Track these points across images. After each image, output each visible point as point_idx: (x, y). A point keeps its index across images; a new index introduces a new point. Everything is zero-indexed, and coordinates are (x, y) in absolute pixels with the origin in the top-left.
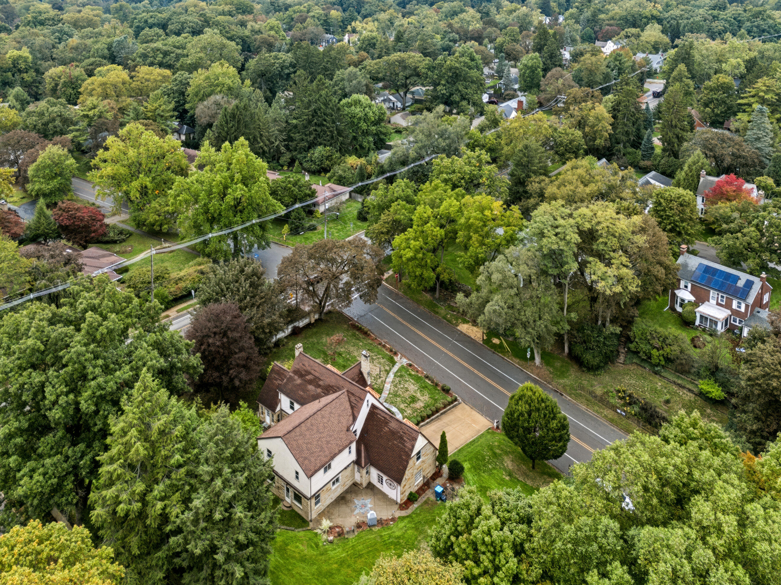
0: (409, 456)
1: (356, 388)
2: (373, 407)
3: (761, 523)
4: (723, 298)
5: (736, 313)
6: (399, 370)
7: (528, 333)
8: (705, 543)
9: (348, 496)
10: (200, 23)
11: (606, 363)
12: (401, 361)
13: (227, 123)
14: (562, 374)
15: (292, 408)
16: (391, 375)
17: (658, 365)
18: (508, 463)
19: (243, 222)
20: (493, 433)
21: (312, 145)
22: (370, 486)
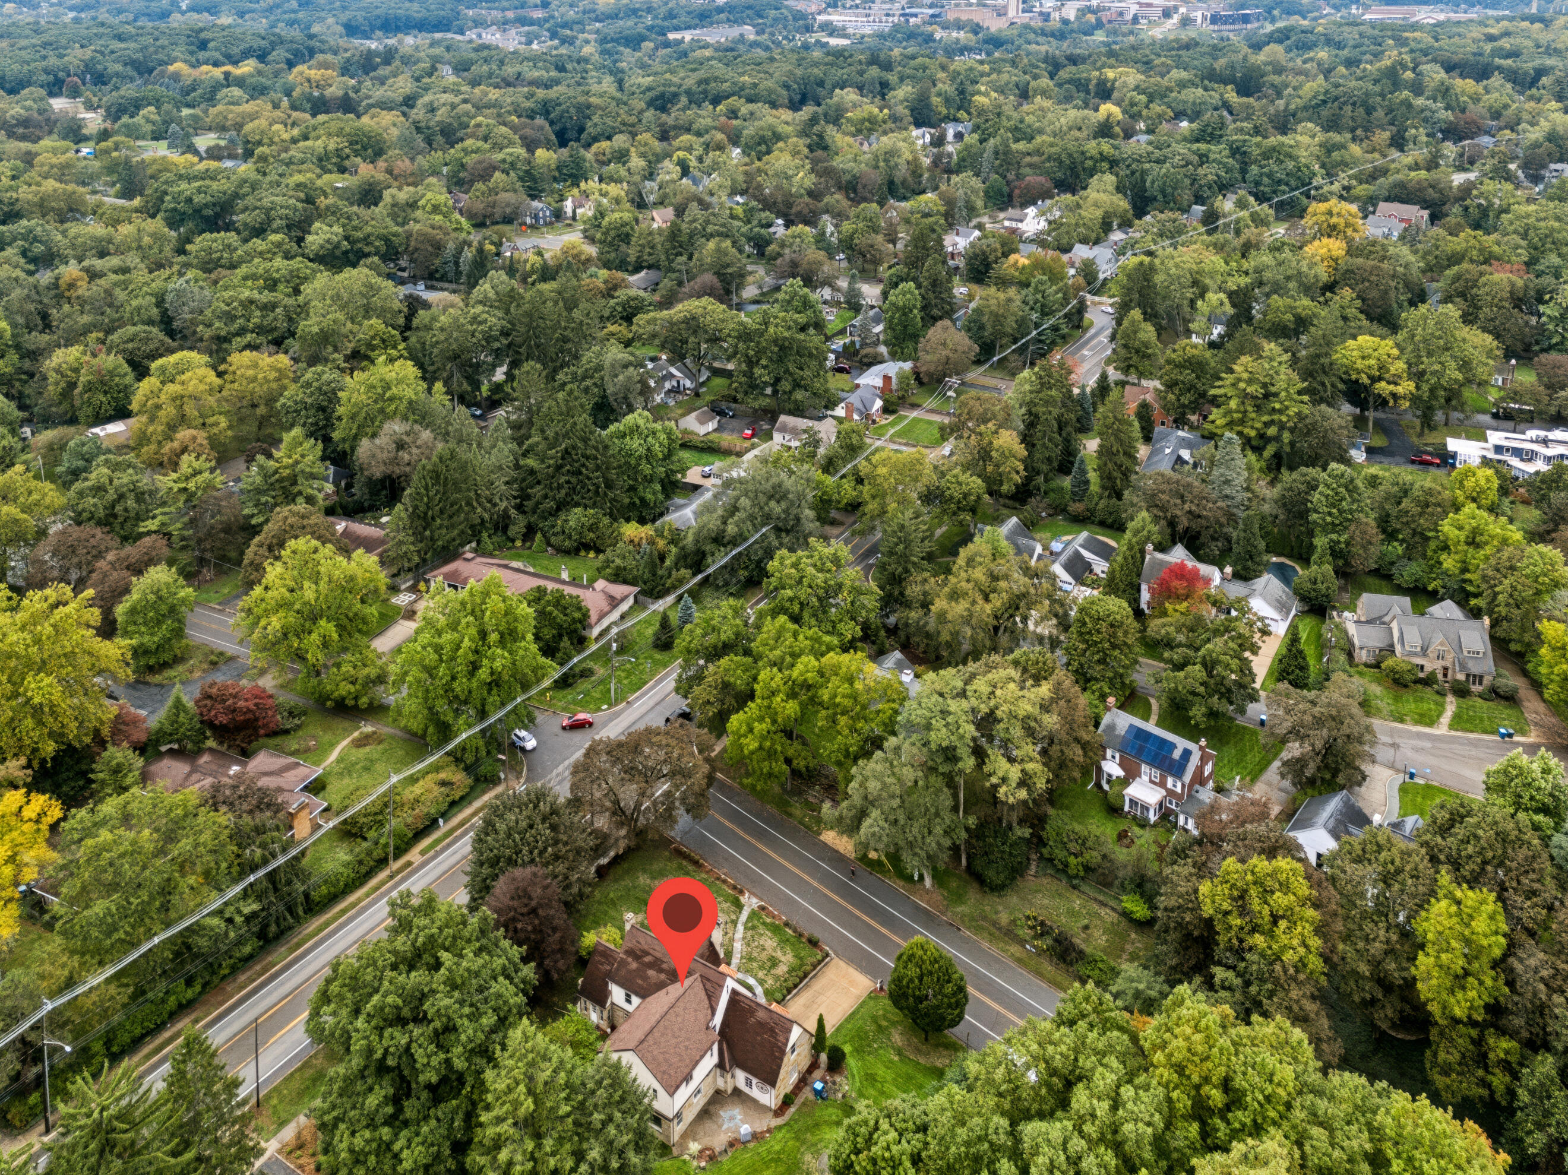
0: (783, 1053)
1: (709, 970)
2: (734, 992)
3: (1130, 1105)
4: (1156, 774)
5: (1171, 793)
6: (750, 918)
7: (915, 854)
8: (1081, 1132)
9: (712, 1108)
10: (299, 205)
11: (1014, 878)
12: (750, 902)
13: (427, 489)
14: (958, 898)
15: (628, 1001)
16: (740, 927)
17: (1076, 876)
18: (897, 1038)
19: (503, 704)
20: (876, 998)
21: (562, 506)
22: (737, 1091)
